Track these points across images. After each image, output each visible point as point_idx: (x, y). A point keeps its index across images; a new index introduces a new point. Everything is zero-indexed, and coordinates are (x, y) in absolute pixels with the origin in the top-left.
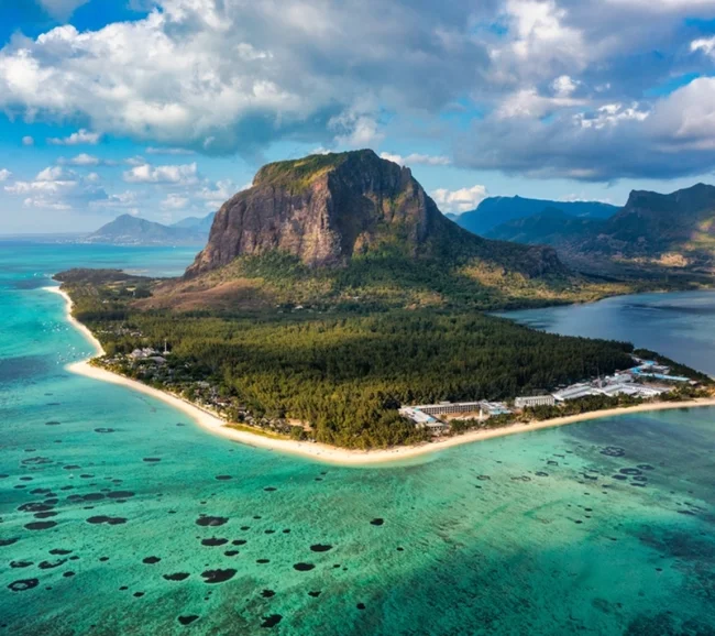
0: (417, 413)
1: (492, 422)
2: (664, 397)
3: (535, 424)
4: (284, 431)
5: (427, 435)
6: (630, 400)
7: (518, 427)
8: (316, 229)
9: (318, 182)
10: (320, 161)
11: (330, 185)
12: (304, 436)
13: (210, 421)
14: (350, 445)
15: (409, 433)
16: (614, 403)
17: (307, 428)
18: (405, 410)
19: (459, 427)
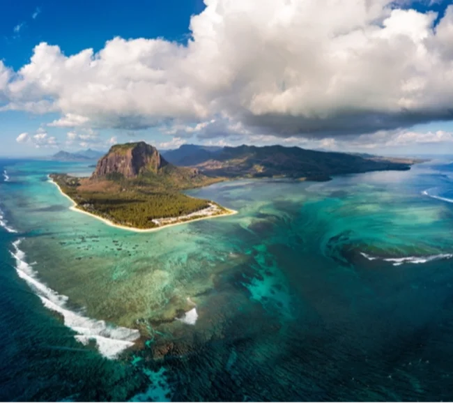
0: (156, 221)
1: (172, 223)
2: (213, 215)
3: (182, 223)
4: (126, 225)
5: (158, 226)
6: (205, 216)
7: (178, 224)
8: (128, 166)
9: (129, 153)
10: (129, 145)
11: (132, 154)
12: (130, 226)
13: (109, 223)
14: (141, 228)
15: (154, 225)
16: (201, 217)
17: (131, 224)
18: (153, 221)
19: (165, 224)
